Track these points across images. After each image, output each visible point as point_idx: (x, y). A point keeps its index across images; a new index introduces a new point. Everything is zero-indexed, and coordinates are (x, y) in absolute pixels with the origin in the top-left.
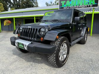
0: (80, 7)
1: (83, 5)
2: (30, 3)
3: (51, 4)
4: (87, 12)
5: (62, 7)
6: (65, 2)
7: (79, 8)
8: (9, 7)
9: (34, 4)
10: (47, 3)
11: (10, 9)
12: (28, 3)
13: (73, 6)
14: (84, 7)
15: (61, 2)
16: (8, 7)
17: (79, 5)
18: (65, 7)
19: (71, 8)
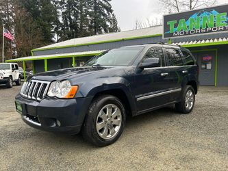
1: (215, 26)
4: (220, 40)
5: (170, 32)
6: (175, 22)
7: (206, 32)
8: (54, 32)
9: (108, 23)
13: (194, 29)
14: (218, 31)
15: (168, 23)
17: (207, 27)
18: (176, 33)
19: (189, 33)
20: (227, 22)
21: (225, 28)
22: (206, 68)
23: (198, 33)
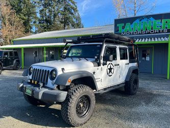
0: (148, 33)
4: (156, 40)
5: (119, 32)
6: (123, 24)
7: (146, 34)
13: (137, 31)
14: (154, 33)
15: (118, 25)
17: (146, 30)
18: (124, 33)
19: (133, 34)
20: (161, 27)
21: (159, 31)
22: (145, 60)
23: (140, 34)
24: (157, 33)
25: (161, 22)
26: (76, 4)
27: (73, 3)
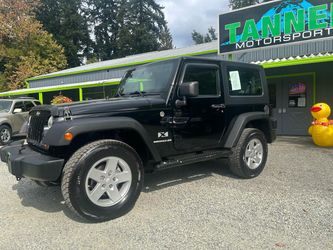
0: (297, 39)
2: (145, 38)
3: (210, 36)
5: (230, 43)
6: (238, 25)
7: (292, 41)
8: (83, 56)
9: (159, 41)
10: (196, 34)
11: (85, 60)
12: (140, 40)
13: (270, 36)
14: (313, 37)
16: (80, 56)
18: (240, 44)
19: (262, 44)
20: (328, 21)
21: (325, 32)
22: (296, 106)
23: (278, 42)
24: (318, 36)
25: (329, 9)
26: (162, 10)
27: (156, 7)
